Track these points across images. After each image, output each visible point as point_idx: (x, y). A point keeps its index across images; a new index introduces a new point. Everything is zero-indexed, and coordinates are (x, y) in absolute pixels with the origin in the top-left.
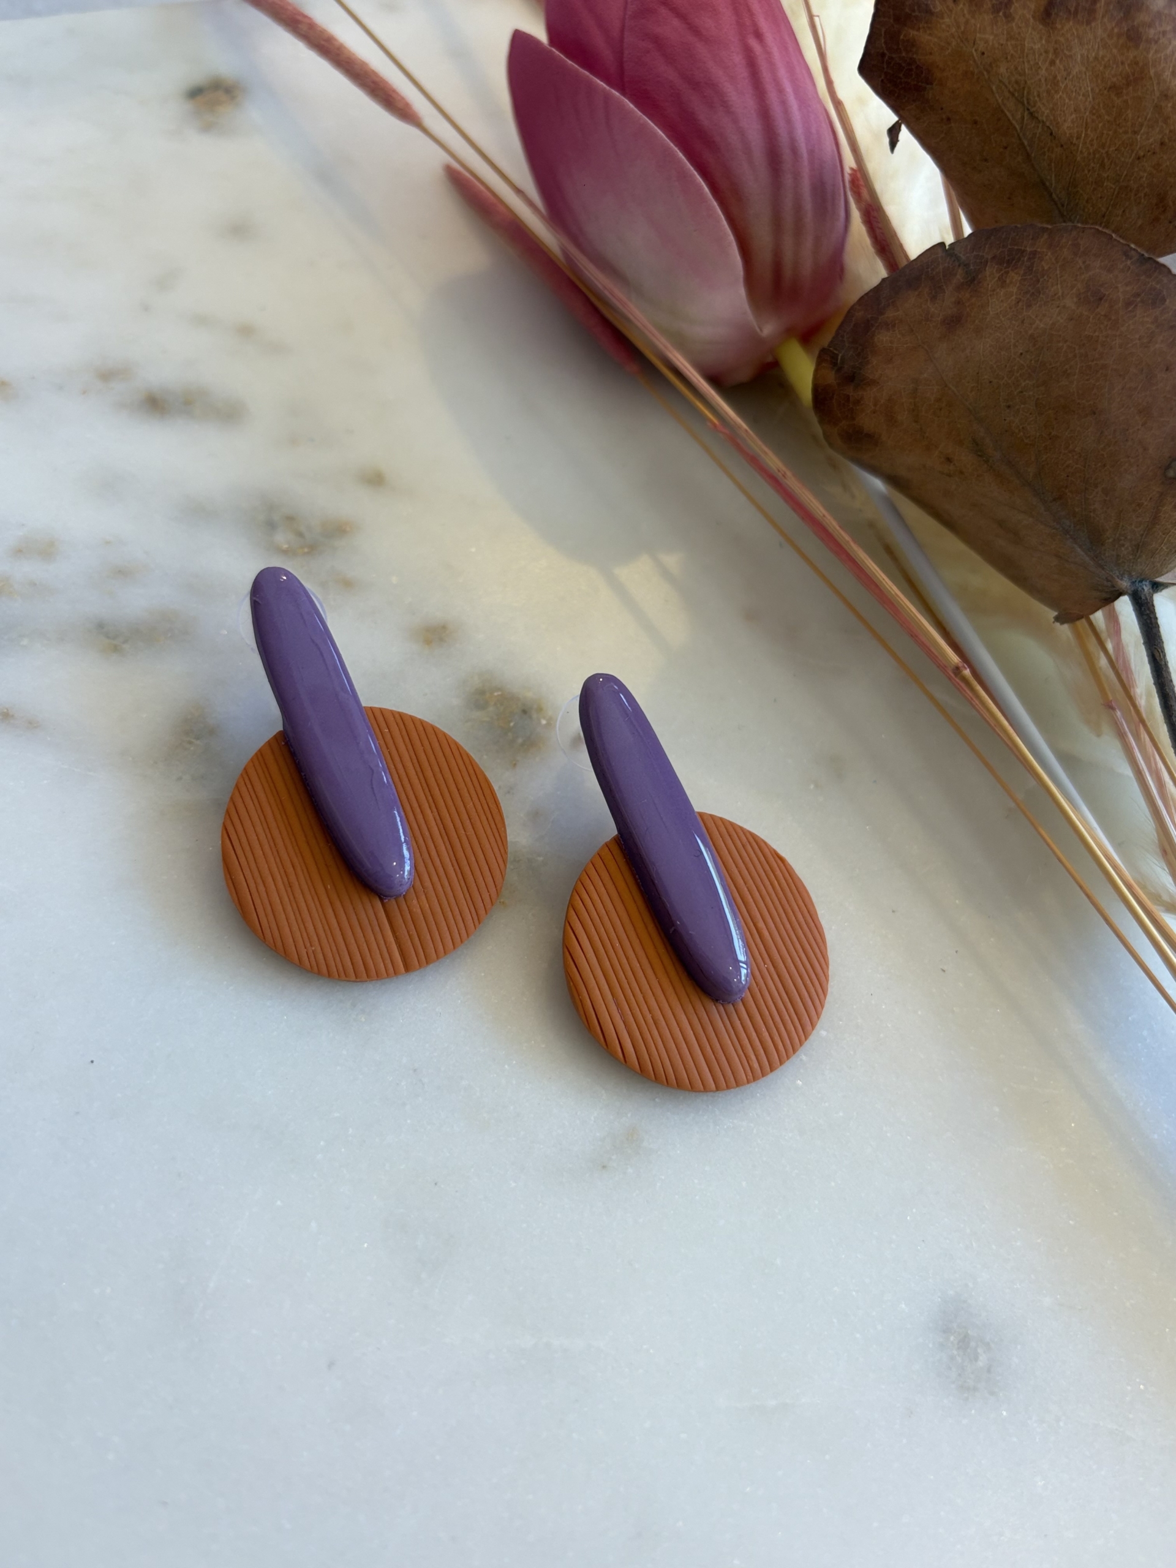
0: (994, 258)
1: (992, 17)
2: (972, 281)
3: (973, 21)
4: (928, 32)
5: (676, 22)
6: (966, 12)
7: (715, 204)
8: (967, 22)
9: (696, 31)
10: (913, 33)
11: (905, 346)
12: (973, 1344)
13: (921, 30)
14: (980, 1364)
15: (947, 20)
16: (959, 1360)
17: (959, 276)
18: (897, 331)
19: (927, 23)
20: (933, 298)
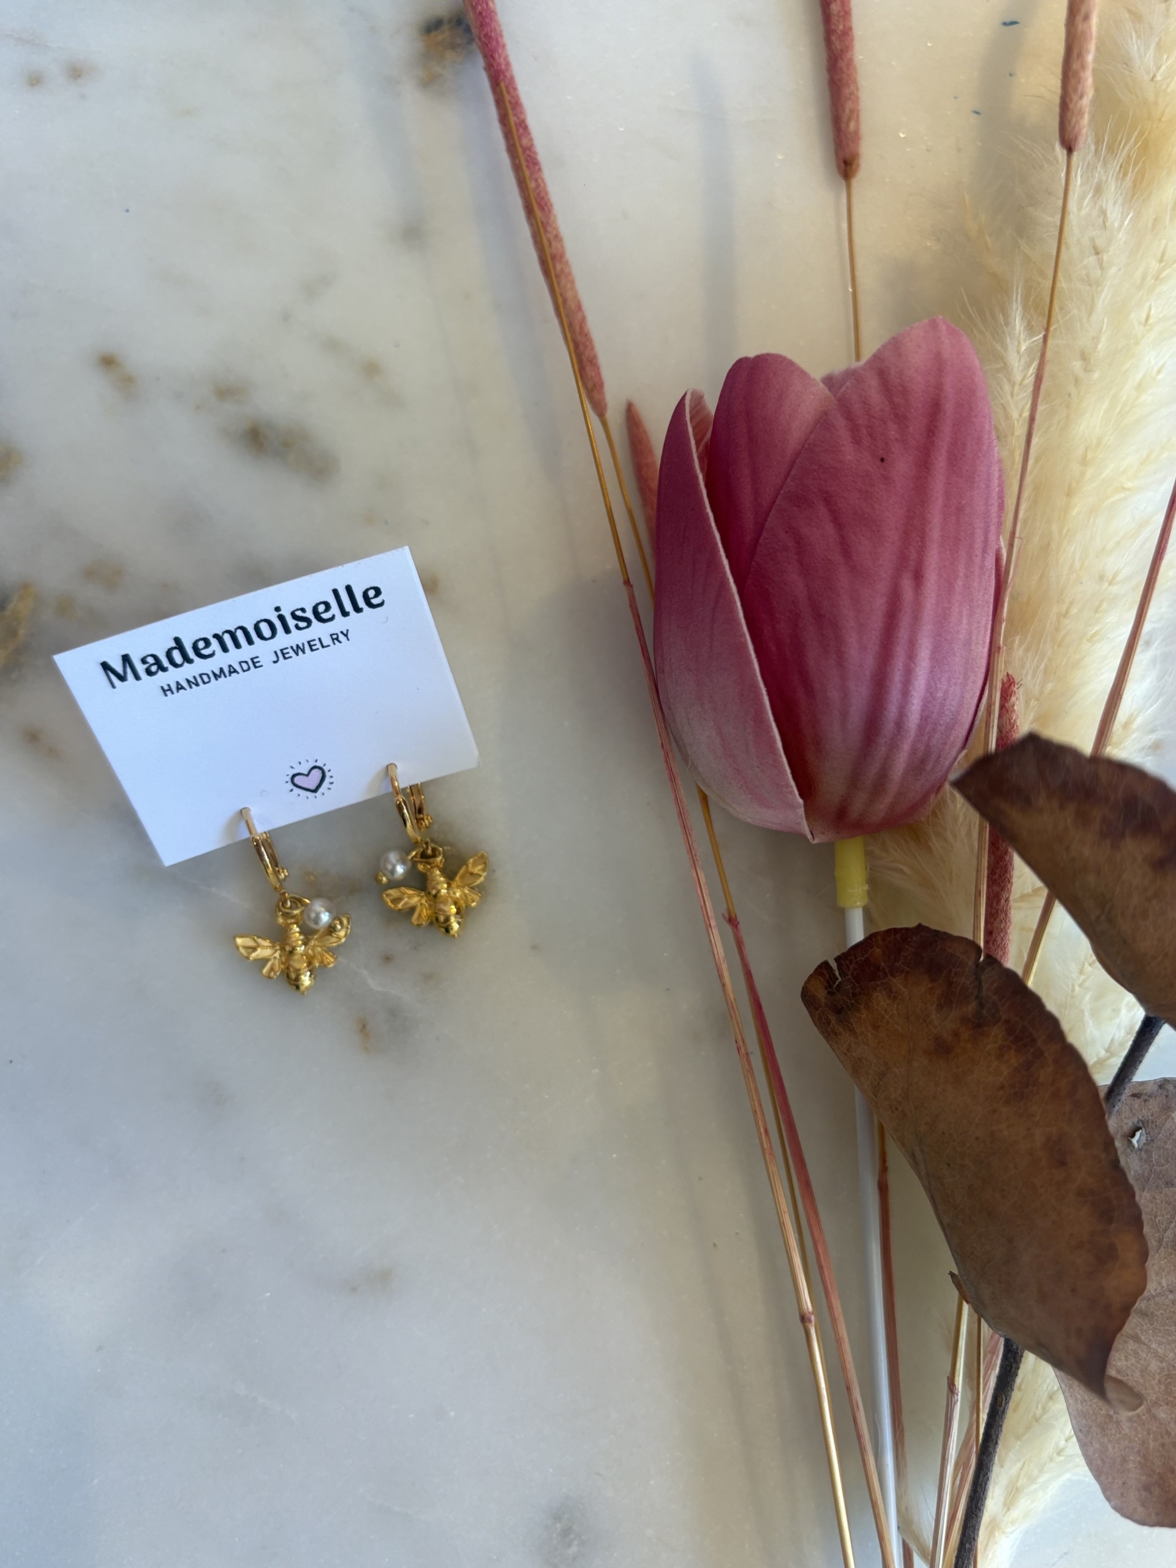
0: (1007, 1021)
2: (978, 1025)
3: (1073, 832)
5: (830, 529)
8: (1067, 830)
9: (846, 550)
11: (896, 1026)
17: (971, 1008)
18: (895, 1006)
20: (940, 1007)
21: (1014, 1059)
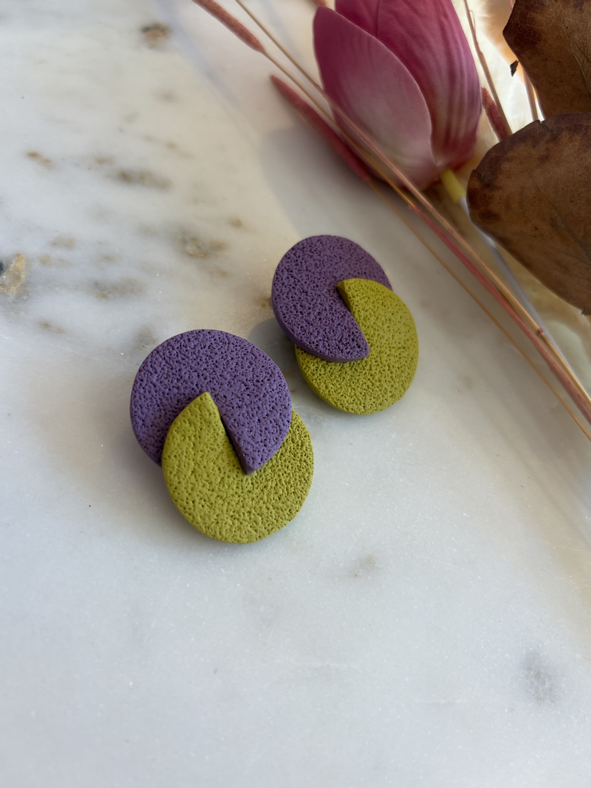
0: (566, 128)
1: (573, 10)
2: (555, 139)
3: (564, 11)
4: (541, 15)
6: (561, 6)
7: (422, 95)
8: (561, 11)
9: (415, 11)
10: (534, 14)
11: (518, 170)
12: (542, 676)
13: (538, 14)
14: (546, 686)
15: (551, 10)
16: (536, 683)
17: (548, 136)
18: (514, 163)
19: (541, 10)
20: (534, 147)
21: (577, 137)
